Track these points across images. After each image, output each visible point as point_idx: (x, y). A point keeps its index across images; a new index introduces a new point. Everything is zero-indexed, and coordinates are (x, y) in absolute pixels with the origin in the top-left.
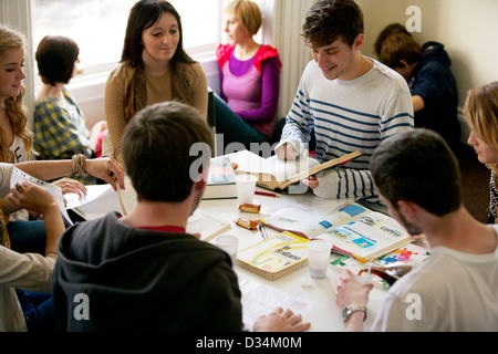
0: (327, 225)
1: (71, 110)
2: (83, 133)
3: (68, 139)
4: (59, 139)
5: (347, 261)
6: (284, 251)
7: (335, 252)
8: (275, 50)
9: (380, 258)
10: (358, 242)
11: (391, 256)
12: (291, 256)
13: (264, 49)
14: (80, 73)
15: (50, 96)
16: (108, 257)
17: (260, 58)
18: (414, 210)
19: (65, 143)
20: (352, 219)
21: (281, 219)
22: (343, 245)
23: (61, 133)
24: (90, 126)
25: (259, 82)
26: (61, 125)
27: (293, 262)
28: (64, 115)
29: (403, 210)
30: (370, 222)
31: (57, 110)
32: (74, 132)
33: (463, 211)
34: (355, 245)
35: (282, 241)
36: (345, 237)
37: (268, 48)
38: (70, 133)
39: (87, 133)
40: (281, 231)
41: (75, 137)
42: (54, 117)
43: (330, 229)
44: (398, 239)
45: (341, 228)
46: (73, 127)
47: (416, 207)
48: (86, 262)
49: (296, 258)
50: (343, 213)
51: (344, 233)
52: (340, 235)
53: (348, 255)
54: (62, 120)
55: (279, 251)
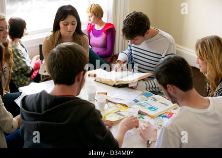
0: (136, 101)
1: (23, 50)
2: (28, 61)
3: (21, 63)
4: (17, 63)
5: (145, 117)
6: (118, 113)
7: (140, 113)
8: (113, 25)
9: (160, 116)
10: (150, 108)
11: (164, 115)
12: (121, 115)
13: (108, 25)
14: (26, 34)
15: (14, 44)
16: (45, 110)
17: (106, 29)
18: (174, 89)
19: (20, 65)
20: (147, 99)
21: (116, 99)
22: (143, 110)
23: (18, 60)
24: (31, 58)
25: (106, 39)
26: (18, 57)
27: (122, 117)
28: (20, 52)
29: (169, 90)
30: (155, 100)
31: (17, 50)
32: (24, 60)
33: (194, 90)
34: (149, 110)
35: (116, 108)
36: (144, 106)
37: (110, 24)
38: (22, 61)
39: (30, 60)
40: (116, 104)
41: (24, 62)
42: (16, 53)
43: (137, 103)
44: (167, 107)
45: (142, 102)
46: (24, 58)
47: (174, 87)
48: (34, 111)
49: (123, 116)
50: (143, 96)
51: (143, 105)
52: (142, 105)
53: (146, 114)
54: (19, 55)
55: (116, 113)
